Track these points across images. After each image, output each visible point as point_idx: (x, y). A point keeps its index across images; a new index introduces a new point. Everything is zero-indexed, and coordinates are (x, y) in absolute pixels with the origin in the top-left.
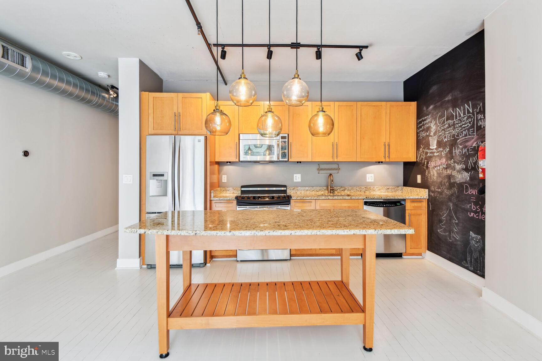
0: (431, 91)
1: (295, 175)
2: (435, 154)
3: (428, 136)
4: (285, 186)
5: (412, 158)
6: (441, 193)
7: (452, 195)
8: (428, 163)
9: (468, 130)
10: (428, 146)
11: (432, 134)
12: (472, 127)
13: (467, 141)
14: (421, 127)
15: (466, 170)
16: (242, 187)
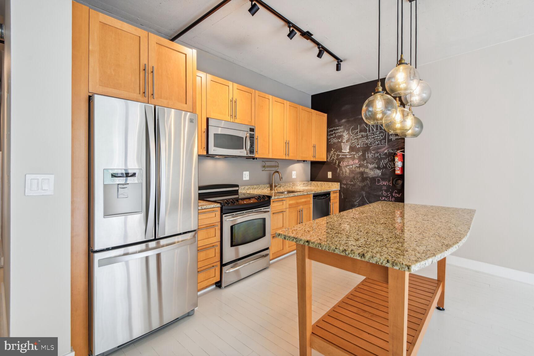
0: (343, 108)
1: (244, 172)
2: (348, 156)
3: (341, 142)
4: (237, 186)
5: (322, 156)
6: (354, 185)
7: (365, 186)
8: (339, 163)
9: (381, 141)
10: (340, 149)
11: (344, 141)
12: (385, 139)
13: (380, 148)
14: (332, 135)
15: (379, 168)
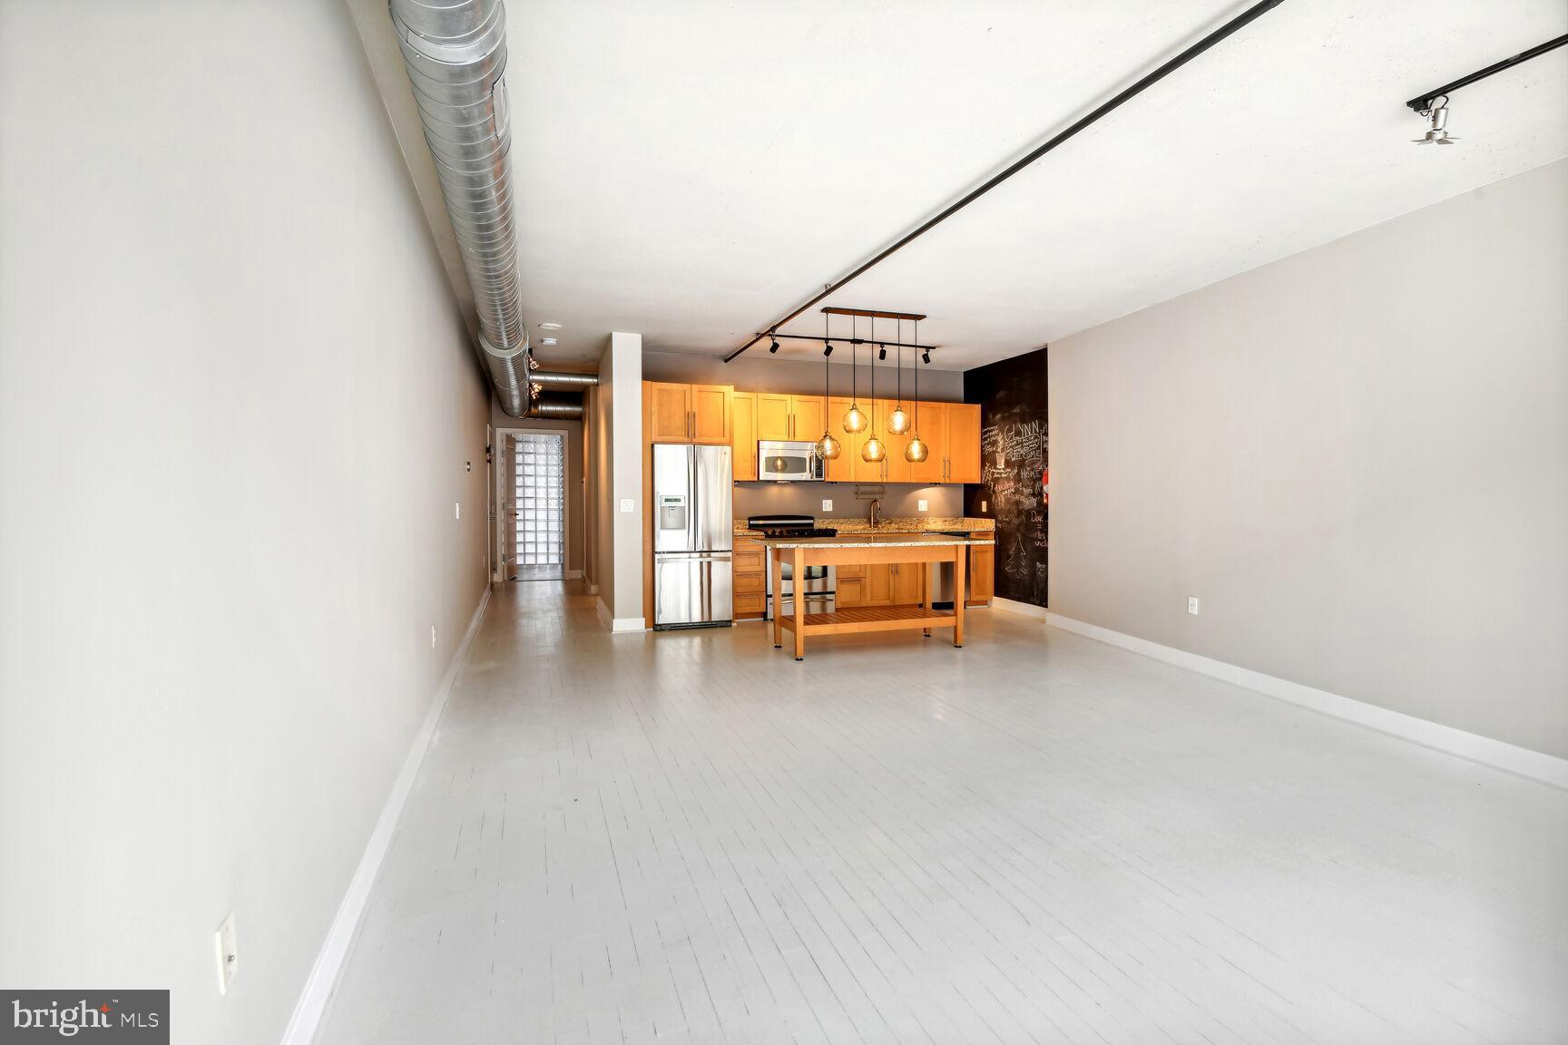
0: (998, 396)
1: (824, 501)
2: (1003, 475)
3: (996, 452)
4: (812, 518)
5: (975, 477)
6: (1009, 523)
7: (1020, 524)
8: (994, 486)
9: (1035, 450)
10: (994, 464)
11: (999, 450)
12: (1039, 448)
13: (1033, 464)
14: (986, 439)
15: (1033, 495)
16: (750, 519)
